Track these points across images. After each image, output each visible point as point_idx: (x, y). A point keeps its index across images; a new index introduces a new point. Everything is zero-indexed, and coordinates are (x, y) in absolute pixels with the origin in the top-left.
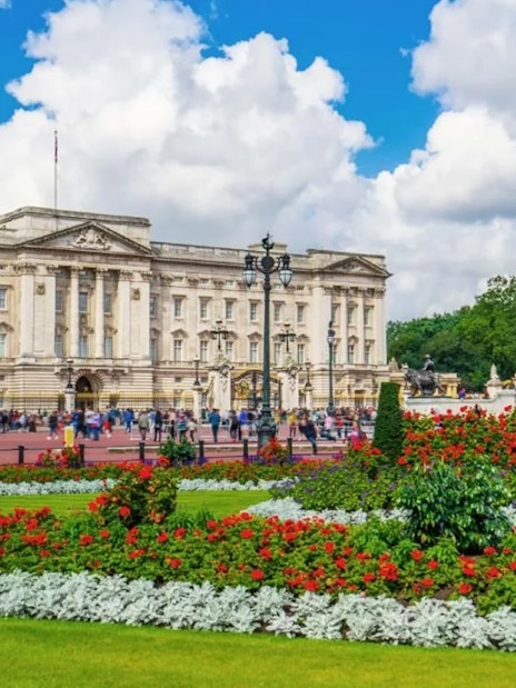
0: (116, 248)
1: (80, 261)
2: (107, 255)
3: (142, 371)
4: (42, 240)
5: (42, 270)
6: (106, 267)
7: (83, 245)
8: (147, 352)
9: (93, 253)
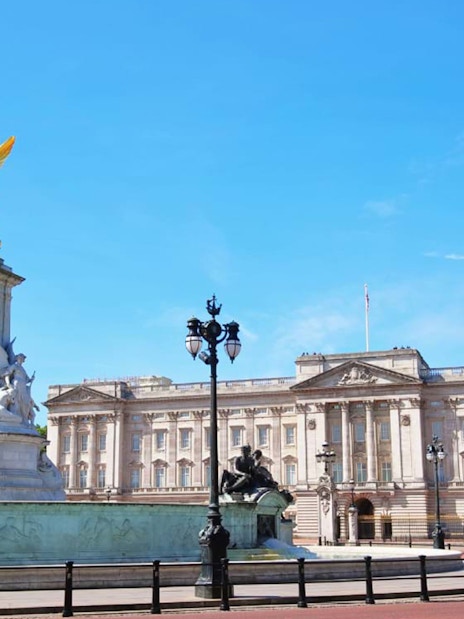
0: (382, 381)
1: (346, 397)
2: (372, 389)
3: (415, 492)
4: (308, 383)
5: (313, 408)
6: (372, 399)
7: (347, 382)
8: (420, 474)
9: (358, 388)
